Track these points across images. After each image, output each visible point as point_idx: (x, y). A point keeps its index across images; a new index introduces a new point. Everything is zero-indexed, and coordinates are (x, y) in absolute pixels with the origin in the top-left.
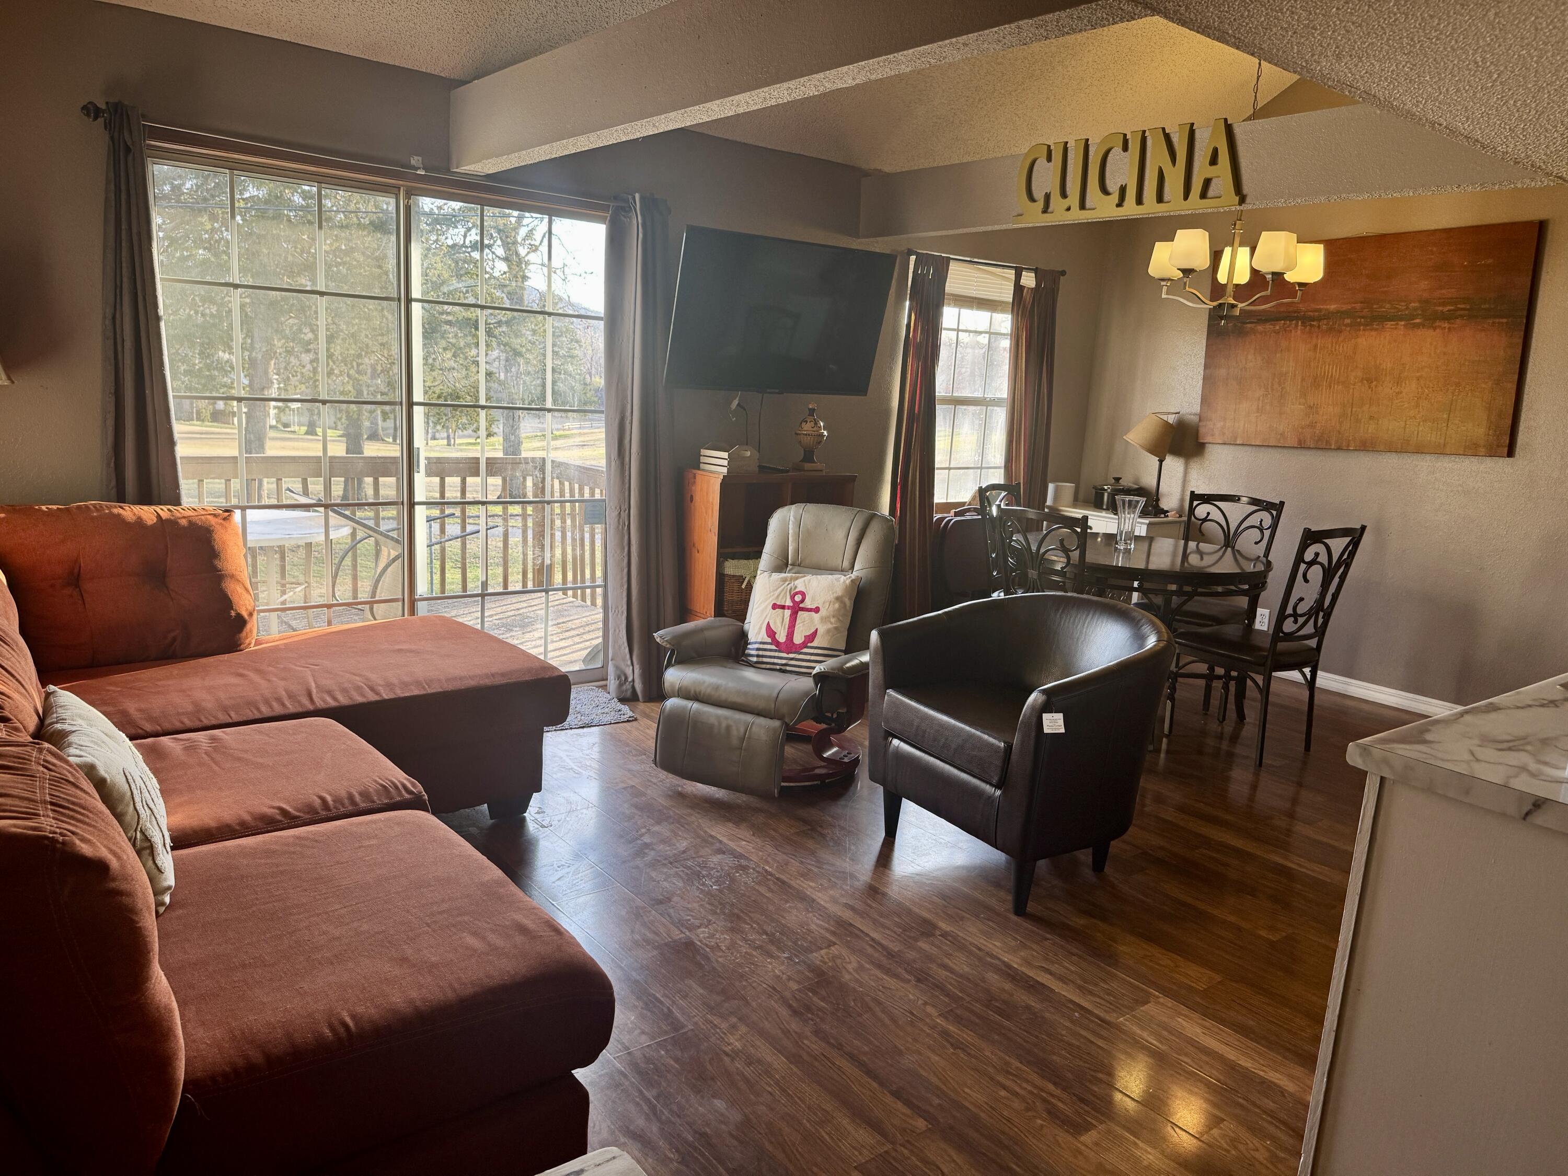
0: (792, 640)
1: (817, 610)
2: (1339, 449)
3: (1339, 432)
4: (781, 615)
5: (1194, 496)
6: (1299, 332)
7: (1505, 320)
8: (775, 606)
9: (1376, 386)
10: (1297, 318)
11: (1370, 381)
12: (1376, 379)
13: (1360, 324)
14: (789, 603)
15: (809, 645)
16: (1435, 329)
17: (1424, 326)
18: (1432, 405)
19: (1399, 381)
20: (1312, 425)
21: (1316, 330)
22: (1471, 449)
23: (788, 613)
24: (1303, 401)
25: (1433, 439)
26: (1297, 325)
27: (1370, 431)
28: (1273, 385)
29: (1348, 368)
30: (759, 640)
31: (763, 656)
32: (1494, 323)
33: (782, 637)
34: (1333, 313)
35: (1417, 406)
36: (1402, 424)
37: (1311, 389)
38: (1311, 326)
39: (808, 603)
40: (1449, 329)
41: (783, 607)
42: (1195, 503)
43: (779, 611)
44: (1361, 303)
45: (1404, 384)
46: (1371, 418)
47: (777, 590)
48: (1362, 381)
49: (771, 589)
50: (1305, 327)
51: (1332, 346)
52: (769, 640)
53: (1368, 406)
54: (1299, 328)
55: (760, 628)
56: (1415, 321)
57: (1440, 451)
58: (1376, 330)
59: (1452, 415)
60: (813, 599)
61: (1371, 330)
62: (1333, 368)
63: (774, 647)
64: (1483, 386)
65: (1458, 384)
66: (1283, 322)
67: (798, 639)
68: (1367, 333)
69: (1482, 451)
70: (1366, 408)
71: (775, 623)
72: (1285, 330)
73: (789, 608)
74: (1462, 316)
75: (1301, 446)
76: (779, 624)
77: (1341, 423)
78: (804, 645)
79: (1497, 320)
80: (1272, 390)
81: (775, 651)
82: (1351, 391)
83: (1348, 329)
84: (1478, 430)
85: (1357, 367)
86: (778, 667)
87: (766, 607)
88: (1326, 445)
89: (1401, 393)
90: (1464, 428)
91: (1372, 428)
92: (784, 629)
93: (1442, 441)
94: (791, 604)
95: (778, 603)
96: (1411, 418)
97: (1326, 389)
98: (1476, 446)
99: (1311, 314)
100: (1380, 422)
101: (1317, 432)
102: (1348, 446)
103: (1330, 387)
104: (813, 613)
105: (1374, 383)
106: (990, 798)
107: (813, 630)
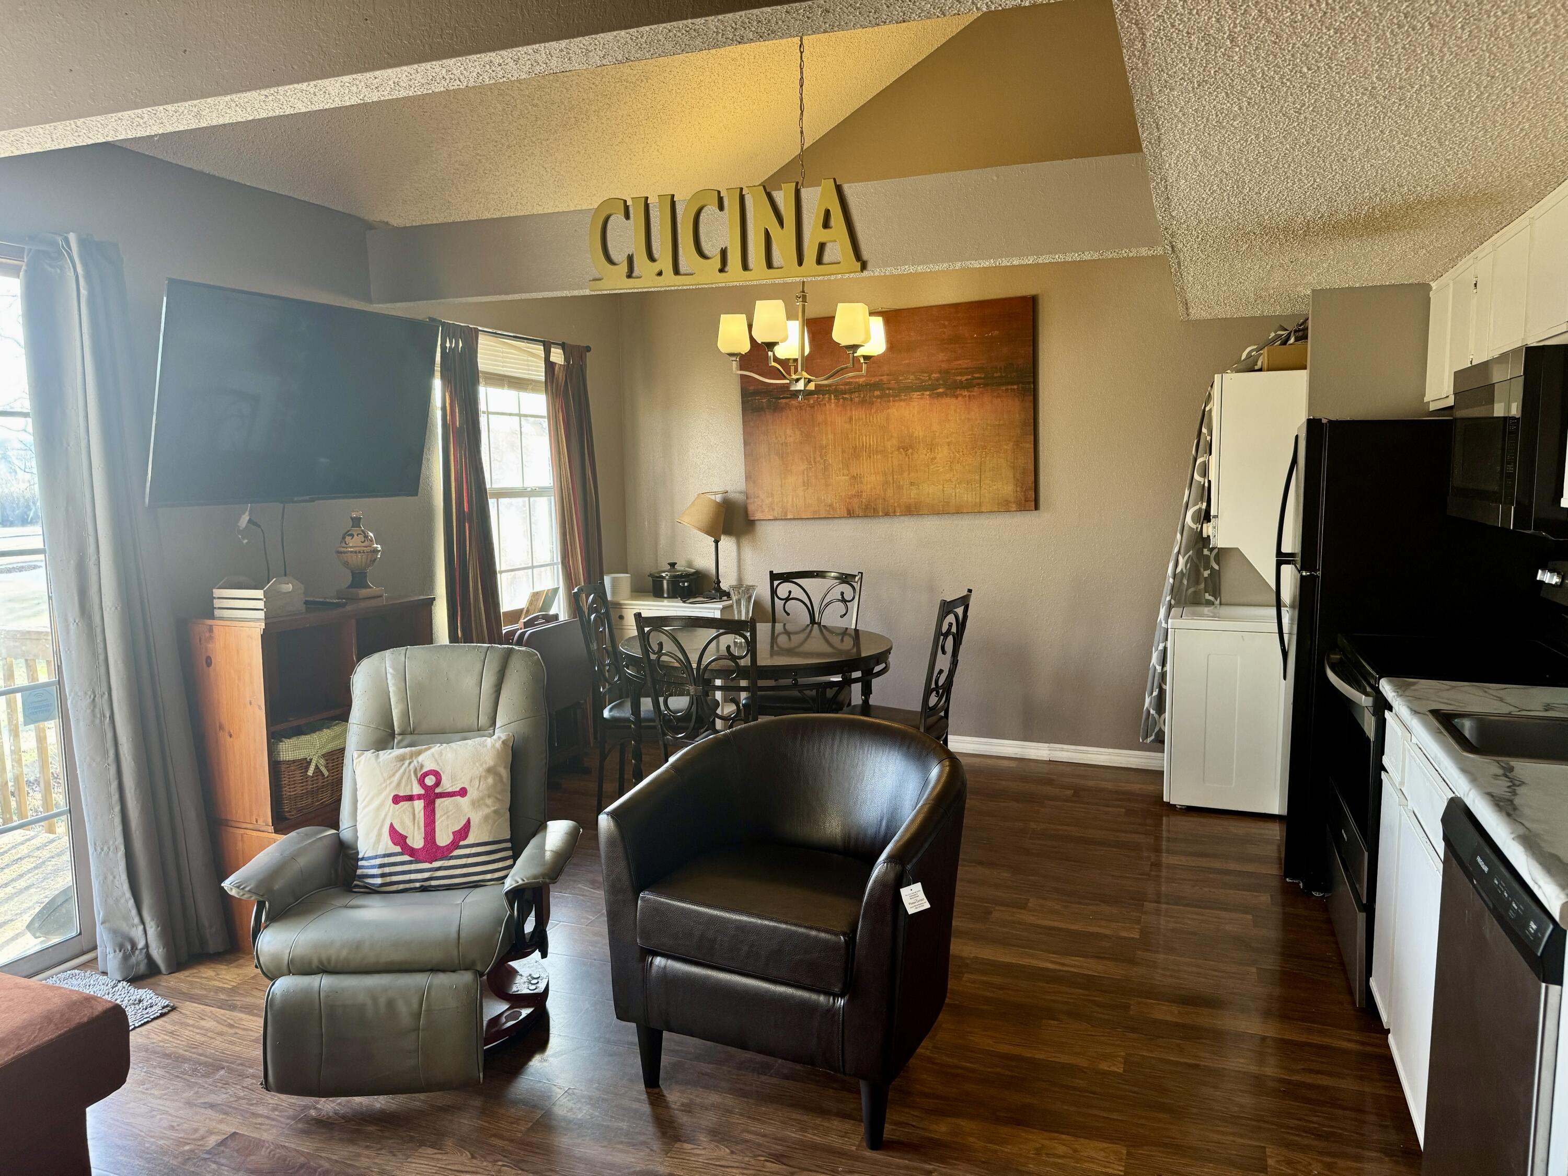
0: (434, 842)
1: (463, 792)
2: (887, 514)
3: (884, 499)
4: (410, 809)
5: (773, 576)
6: (833, 405)
7: (1015, 387)
8: (397, 799)
9: (912, 454)
10: (829, 392)
11: (905, 449)
12: (911, 447)
13: (889, 396)
14: (417, 790)
15: (462, 843)
16: (957, 397)
17: (946, 395)
18: (964, 467)
19: (931, 447)
20: (859, 495)
21: (849, 402)
22: (1004, 507)
23: (419, 805)
24: (845, 472)
25: (970, 499)
26: (830, 399)
27: (912, 496)
28: (815, 458)
29: (884, 438)
30: (381, 851)
31: (391, 874)
32: (1007, 390)
33: (417, 841)
34: (862, 386)
35: (951, 470)
36: (941, 487)
37: (853, 460)
38: (843, 398)
39: (447, 785)
40: (969, 396)
41: (410, 798)
42: (776, 583)
43: (405, 805)
44: (888, 375)
45: (936, 451)
46: (912, 484)
47: (394, 775)
48: (898, 450)
49: (385, 775)
50: (839, 400)
51: (866, 418)
52: (398, 849)
53: (907, 472)
54: (833, 401)
55: (379, 835)
56: (938, 391)
57: (977, 510)
58: (904, 400)
59: (983, 477)
60: (453, 778)
61: (900, 400)
62: (870, 438)
63: (406, 858)
64: (1005, 447)
65: (984, 448)
66: (816, 396)
67: (443, 838)
68: (896, 404)
69: (1014, 507)
70: (906, 475)
71: (402, 823)
72: (820, 404)
73: (419, 797)
74: (979, 384)
75: (851, 514)
76: (408, 821)
77: (885, 491)
78: (454, 845)
79: (1009, 387)
80: (815, 462)
81: (410, 862)
82: (890, 459)
83: (879, 400)
84: (1007, 488)
85: (892, 436)
86: (418, 885)
87: (383, 804)
88: (874, 512)
89: (935, 458)
90: (995, 487)
91: (914, 492)
92: (419, 828)
93: (978, 500)
94: (422, 792)
95: (401, 794)
96: (947, 481)
97: (867, 460)
98: (1007, 502)
99: (843, 387)
100: (921, 488)
101: (864, 500)
102: (895, 512)
103: (870, 457)
104: (459, 797)
105: (910, 451)
106: (830, 1012)
107: (463, 822)
